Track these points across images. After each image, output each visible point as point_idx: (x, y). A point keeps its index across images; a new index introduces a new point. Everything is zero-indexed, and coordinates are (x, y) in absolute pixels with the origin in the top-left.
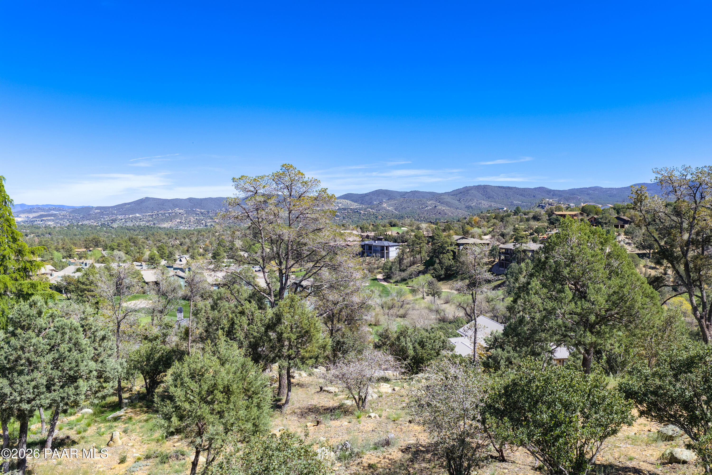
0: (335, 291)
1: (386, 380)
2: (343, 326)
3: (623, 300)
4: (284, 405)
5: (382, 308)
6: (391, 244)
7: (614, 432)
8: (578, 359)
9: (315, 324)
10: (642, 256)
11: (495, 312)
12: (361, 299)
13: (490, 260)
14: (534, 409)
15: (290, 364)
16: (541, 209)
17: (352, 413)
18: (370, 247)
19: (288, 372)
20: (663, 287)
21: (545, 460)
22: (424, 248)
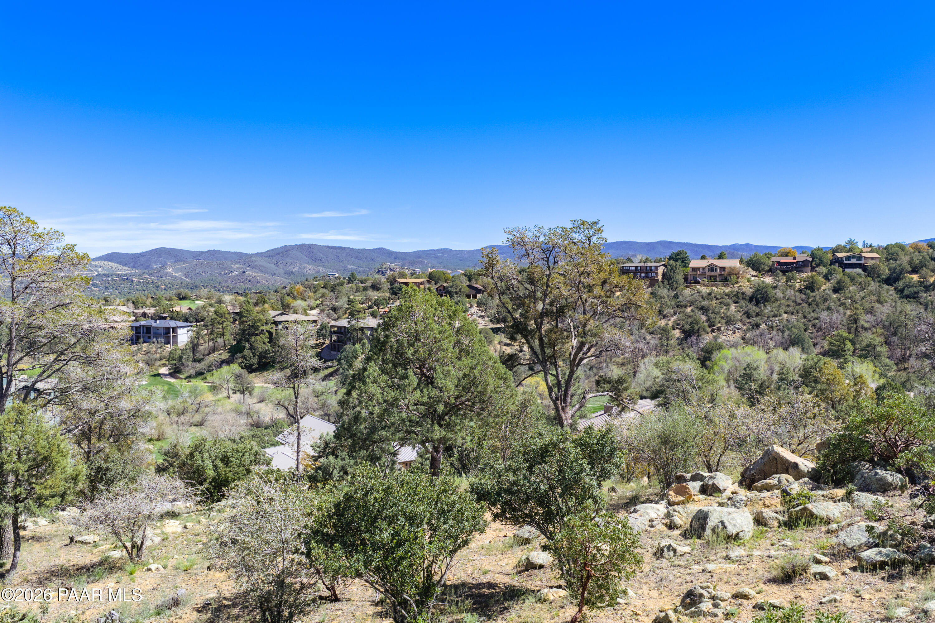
0: (91, 395)
1: (174, 515)
2: (107, 445)
3: (474, 383)
4: (8, 571)
5: (169, 414)
6: (180, 324)
7: (466, 543)
8: (426, 460)
9: (59, 446)
10: (496, 331)
11: (326, 409)
12: (133, 403)
13: (318, 342)
14: (372, 529)
15: (17, 508)
16: (381, 276)
17: (121, 569)
18: (148, 329)
19: (15, 522)
20: (519, 366)
21: (386, 590)
22: (229, 328)
